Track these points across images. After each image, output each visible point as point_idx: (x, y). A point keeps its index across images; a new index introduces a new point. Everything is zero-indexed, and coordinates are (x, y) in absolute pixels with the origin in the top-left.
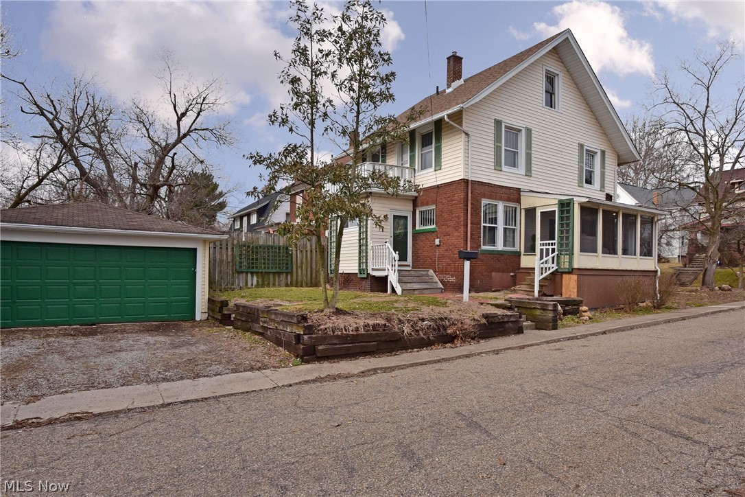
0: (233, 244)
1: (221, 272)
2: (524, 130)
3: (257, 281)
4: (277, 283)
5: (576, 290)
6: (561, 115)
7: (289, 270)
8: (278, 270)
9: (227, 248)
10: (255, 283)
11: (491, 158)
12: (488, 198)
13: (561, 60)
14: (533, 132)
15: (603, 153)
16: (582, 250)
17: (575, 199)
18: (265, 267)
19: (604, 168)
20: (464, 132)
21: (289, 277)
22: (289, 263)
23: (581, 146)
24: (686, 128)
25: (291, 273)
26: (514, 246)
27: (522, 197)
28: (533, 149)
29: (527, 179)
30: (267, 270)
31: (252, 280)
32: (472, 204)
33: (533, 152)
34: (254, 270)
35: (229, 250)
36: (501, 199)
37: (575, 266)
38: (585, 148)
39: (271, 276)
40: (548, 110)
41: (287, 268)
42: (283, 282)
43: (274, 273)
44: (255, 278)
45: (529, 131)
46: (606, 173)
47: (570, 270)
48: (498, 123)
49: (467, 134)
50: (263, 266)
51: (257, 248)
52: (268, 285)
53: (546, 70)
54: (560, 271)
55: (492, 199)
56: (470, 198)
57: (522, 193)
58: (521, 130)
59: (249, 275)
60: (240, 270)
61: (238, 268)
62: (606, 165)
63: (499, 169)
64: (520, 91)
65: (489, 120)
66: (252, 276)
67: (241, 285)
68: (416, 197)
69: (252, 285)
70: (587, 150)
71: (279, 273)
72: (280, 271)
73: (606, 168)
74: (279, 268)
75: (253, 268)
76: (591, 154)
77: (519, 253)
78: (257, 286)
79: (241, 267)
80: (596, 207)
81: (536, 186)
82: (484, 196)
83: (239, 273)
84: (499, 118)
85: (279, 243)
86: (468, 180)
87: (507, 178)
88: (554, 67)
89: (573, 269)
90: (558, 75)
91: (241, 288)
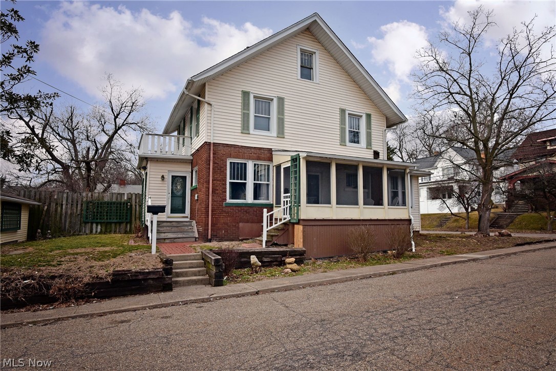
0: (82, 201)
1: (70, 222)
2: (275, 100)
3: (101, 229)
4: (118, 230)
5: (302, 240)
6: (319, 85)
7: (128, 221)
8: (118, 220)
9: (77, 205)
10: (99, 230)
11: (239, 124)
12: (234, 158)
13: (317, 40)
14: (285, 100)
15: (369, 116)
16: (309, 202)
17: (301, 154)
18: (107, 219)
19: (370, 129)
20: (206, 102)
21: (128, 226)
22: (129, 214)
23: (343, 111)
24: (449, 89)
25: (131, 222)
26: (268, 200)
27: (273, 156)
28: (285, 114)
29: (280, 141)
30: (109, 221)
31: (97, 228)
32: (214, 163)
33: (286, 117)
34: (98, 221)
35: (79, 206)
36: (250, 158)
37: (302, 217)
38: (347, 112)
39: (113, 225)
40: (306, 82)
41: (126, 219)
42: (123, 231)
43: (116, 223)
44: (99, 227)
45: (281, 100)
46: (372, 133)
47: (297, 221)
48: (246, 94)
49: (209, 104)
50: (106, 217)
51: (101, 203)
52: (110, 233)
53: (301, 49)
54: (292, 221)
55: (239, 158)
56: (212, 158)
57: (273, 153)
58: (273, 99)
59: (94, 225)
60: (87, 221)
61: (84, 219)
62: (372, 126)
63: (247, 132)
64: (271, 67)
65: (238, 92)
66: (97, 226)
67: (87, 232)
68: (192, 160)
69: (96, 232)
70: (349, 114)
71: (120, 223)
72: (120, 221)
73: (372, 128)
74: (120, 219)
75: (97, 219)
76: (355, 117)
77: (273, 204)
78: (101, 233)
79: (87, 218)
80: (329, 161)
81: (290, 146)
82: (230, 156)
83: (86, 223)
84: (247, 89)
85: (121, 200)
86: (210, 143)
87: (257, 139)
88: (309, 46)
89: (299, 220)
90: (315, 53)
91: (87, 234)
